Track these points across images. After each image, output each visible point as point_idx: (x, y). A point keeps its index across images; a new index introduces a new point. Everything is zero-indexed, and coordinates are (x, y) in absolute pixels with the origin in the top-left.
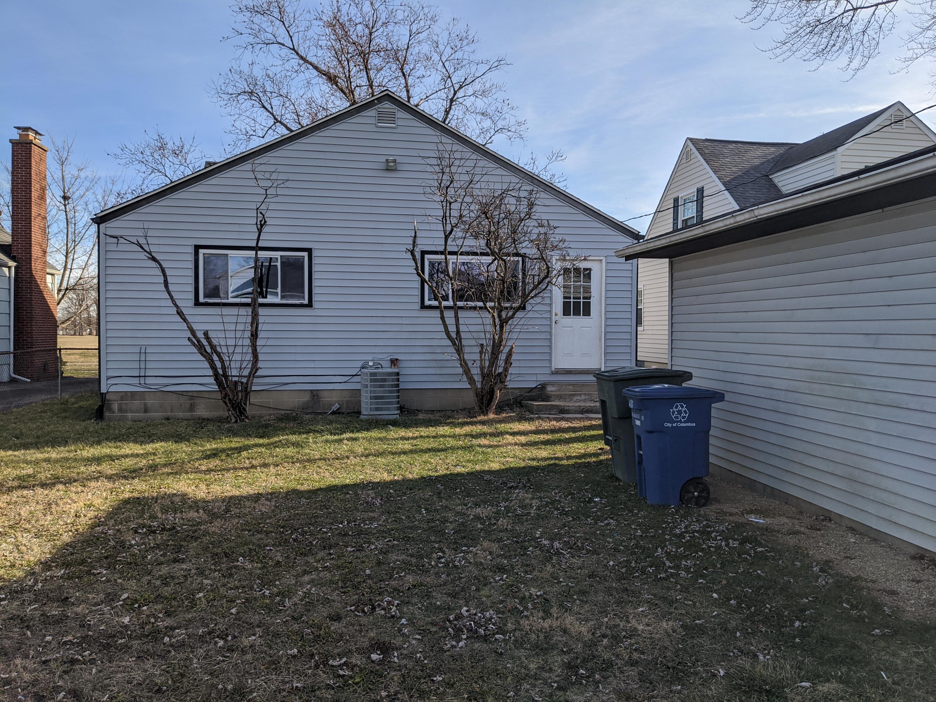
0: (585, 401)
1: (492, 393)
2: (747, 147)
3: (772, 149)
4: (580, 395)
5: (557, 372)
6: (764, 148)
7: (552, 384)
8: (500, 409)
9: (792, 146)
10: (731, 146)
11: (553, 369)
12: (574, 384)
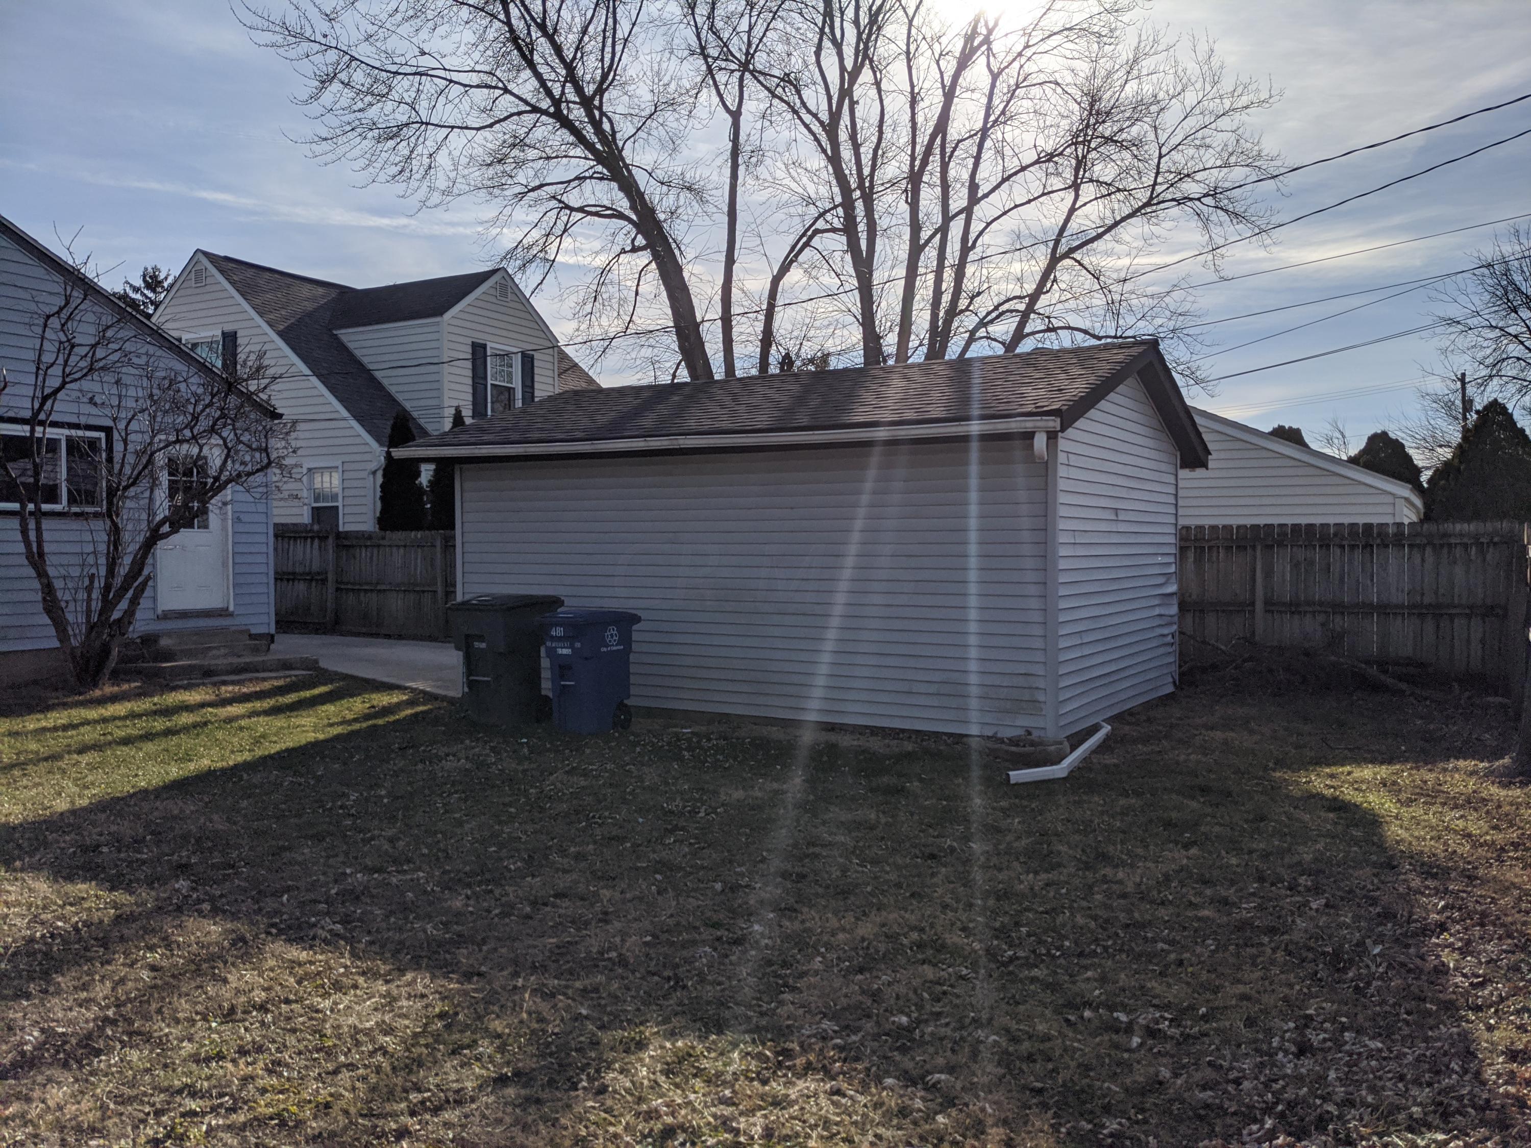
0: (225, 656)
1: (106, 651)
2: (289, 281)
3: (321, 291)
4: (217, 648)
5: (167, 616)
6: (309, 286)
7: (169, 634)
8: (116, 676)
9: (343, 291)
10: (267, 275)
11: (159, 612)
12: (198, 632)
